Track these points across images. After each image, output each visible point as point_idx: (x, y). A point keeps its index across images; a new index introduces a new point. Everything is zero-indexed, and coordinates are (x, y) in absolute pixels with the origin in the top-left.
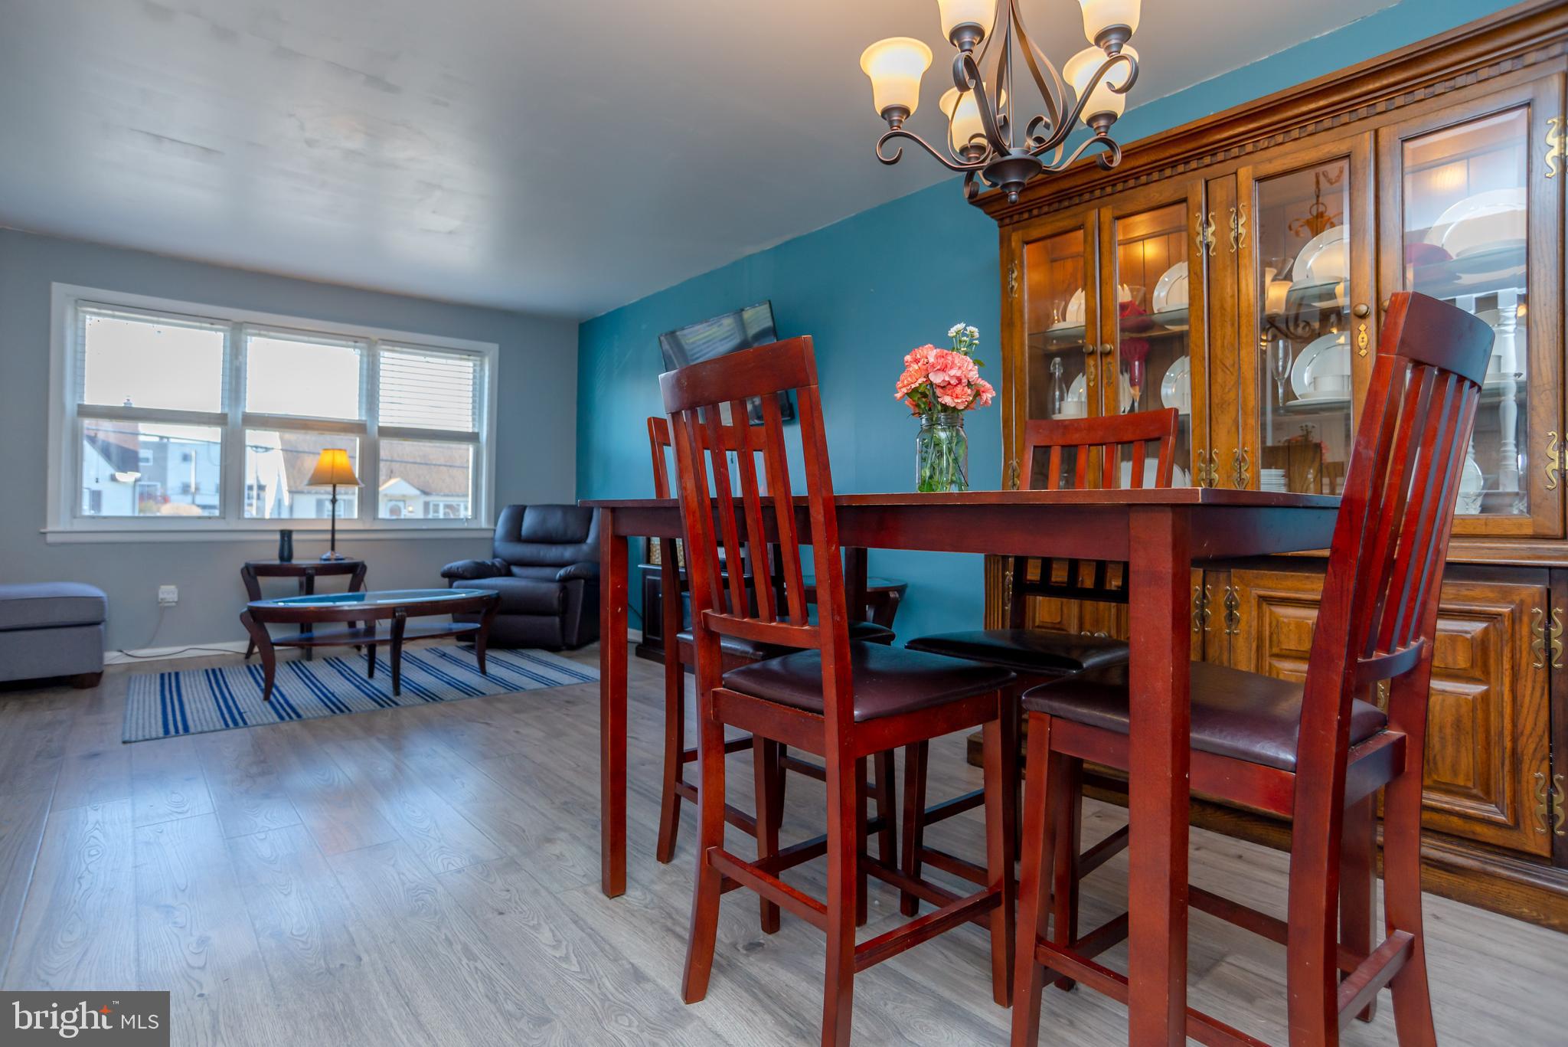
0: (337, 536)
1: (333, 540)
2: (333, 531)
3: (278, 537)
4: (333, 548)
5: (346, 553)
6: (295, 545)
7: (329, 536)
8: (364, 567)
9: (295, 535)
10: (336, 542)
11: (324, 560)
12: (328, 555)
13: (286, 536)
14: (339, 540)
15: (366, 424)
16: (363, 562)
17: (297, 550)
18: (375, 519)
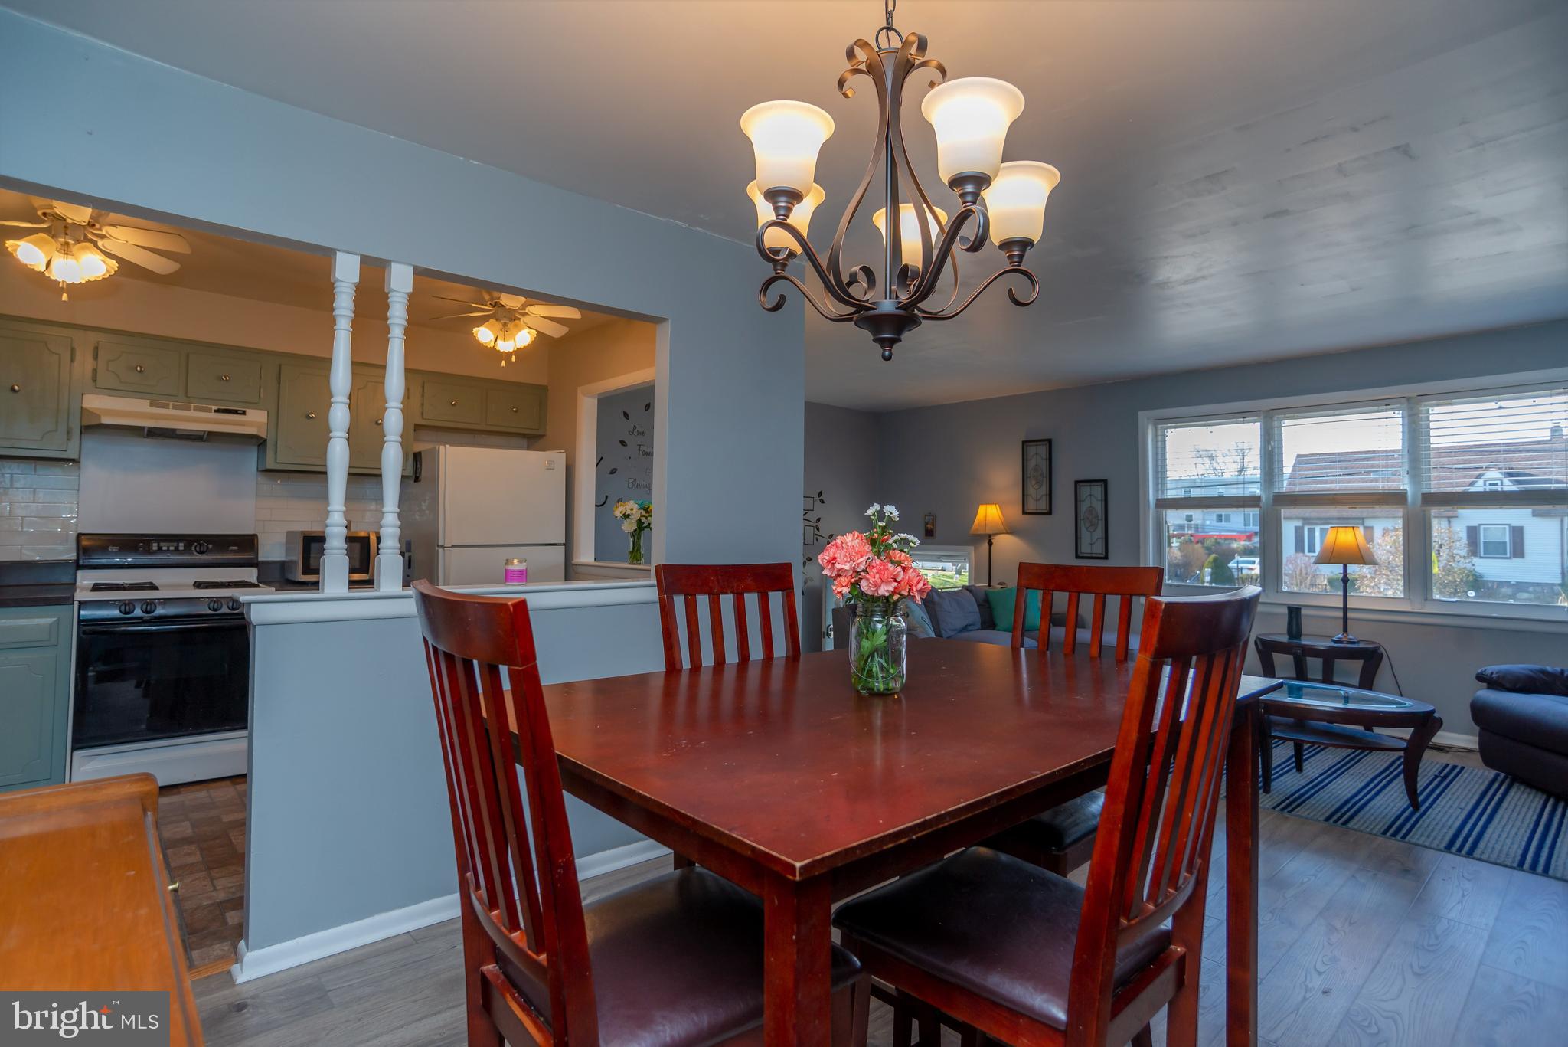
0: (1350, 615)
1: (1345, 619)
2: (1345, 609)
3: (1285, 611)
4: (1345, 630)
5: (1360, 635)
6: (1304, 622)
7: (1340, 614)
8: (1381, 656)
9: (1303, 612)
10: (1349, 622)
11: (1335, 642)
12: (1340, 636)
13: (1294, 612)
14: (1352, 619)
15: (1406, 493)
16: (1378, 648)
17: (1307, 627)
18: (1426, 600)
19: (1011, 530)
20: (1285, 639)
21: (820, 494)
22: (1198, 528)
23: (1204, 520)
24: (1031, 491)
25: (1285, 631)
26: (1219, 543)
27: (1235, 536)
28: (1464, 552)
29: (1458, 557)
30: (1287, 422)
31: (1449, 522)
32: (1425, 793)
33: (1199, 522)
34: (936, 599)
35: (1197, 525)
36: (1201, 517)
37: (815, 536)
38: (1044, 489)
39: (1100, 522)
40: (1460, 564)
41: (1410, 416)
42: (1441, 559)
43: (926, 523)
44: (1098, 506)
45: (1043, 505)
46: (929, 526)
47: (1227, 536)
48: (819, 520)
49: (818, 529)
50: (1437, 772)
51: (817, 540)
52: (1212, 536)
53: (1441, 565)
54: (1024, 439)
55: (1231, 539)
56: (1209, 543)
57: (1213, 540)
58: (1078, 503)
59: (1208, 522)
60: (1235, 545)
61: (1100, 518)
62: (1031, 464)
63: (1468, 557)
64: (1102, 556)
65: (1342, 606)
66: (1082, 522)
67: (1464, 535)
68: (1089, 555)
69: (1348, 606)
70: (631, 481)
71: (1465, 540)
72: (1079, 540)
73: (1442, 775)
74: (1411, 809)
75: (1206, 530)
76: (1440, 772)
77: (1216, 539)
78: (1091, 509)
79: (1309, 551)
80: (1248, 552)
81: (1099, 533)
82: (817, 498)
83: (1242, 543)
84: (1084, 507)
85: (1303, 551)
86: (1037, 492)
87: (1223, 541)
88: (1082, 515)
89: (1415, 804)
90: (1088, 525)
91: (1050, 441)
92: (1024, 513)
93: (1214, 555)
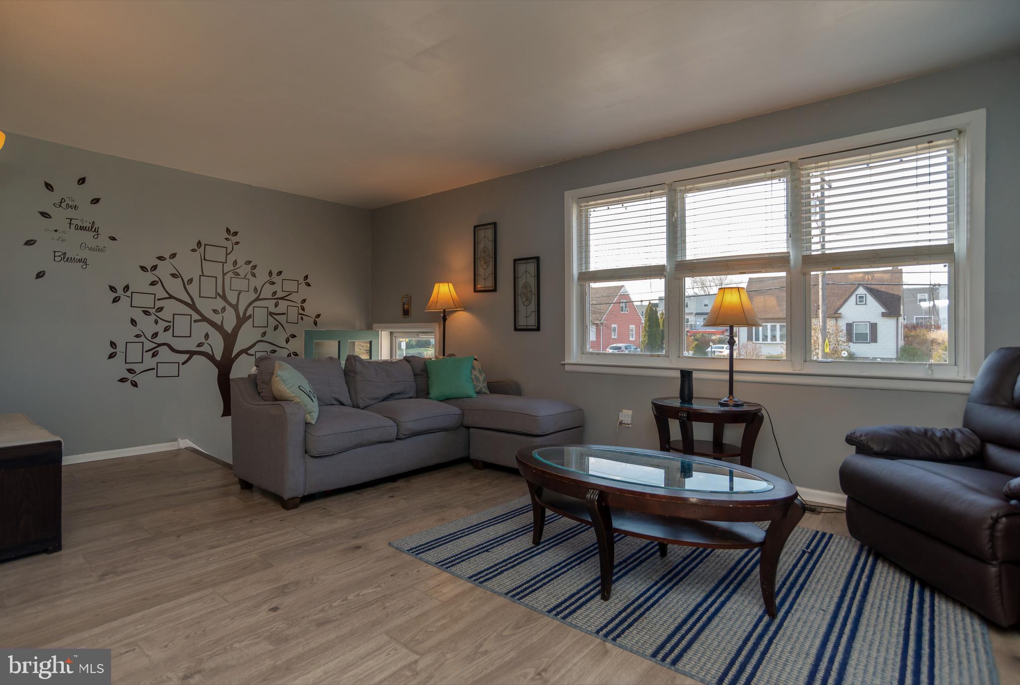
0: (736, 377)
1: (731, 381)
2: (731, 372)
3: (678, 374)
4: (731, 392)
5: (745, 396)
6: (696, 385)
7: (726, 377)
8: (761, 419)
9: (695, 375)
10: (734, 384)
11: (722, 405)
12: (726, 399)
13: (686, 375)
14: (738, 381)
15: (789, 256)
16: (760, 410)
17: (698, 390)
18: (805, 361)
19: (466, 307)
20: (677, 403)
21: (306, 277)
22: (692, 327)
23: (696, 321)
24: (481, 271)
25: (679, 396)
26: (704, 336)
27: (715, 332)
28: (844, 339)
29: (840, 342)
30: (689, 195)
31: (836, 320)
32: (784, 591)
33: (693, 323)
34: (359, 368)
35: (692, 325)
36: (694, 320)
37: (300, 316)
38: (490, 269)
39: (534, 296)
40: (842, 346)
41: (792, 181)
42: (831, 343)
43: (404, 304)
44: (532, 281)
45: (490, 284)
46: (406, 306)
47: (710, 332)
48: (304, 301)
49: (303, 309)
50: (805, 546)
51: (302, 319)
52: (700, 332)
53: (831, 348)
54: (476, 224)
55: (712, 334)
56: (698, 336)
57: (701, 334)
58: (516, 279)
59: (698, 323)
60: (714, 337)
61: (533, 292)
62: (481, 247)
63: (846, 342)
64: (535, 327)
65: (728, 368)
66: (519, 296)
67: (844, 328)
68: (525, 327)
69: (734, 369)
70: (57, 254)
71: (845, 332)
72: (517, 314)
73: (809, 550)
74: (766, 618)
75: (697, 328)
76: (807, 548)
77: (702, 334)
78: (526, 286)
79: (755, 340)
80: (721, 342)
81: (533, 307)
82: (301, 280)
83: (719, 336)
84: (521, 283)
85: (752, 341)
86: (486, 271)
87: (707, 335)
88: (519, 292)
89: (771, 610)
90: (524, 299)
91: (495, 224)
92: (475, 291)
93: (696, 342)
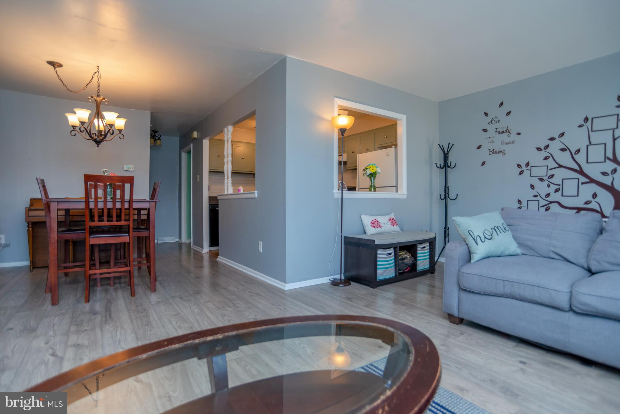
70: (490, 150)
